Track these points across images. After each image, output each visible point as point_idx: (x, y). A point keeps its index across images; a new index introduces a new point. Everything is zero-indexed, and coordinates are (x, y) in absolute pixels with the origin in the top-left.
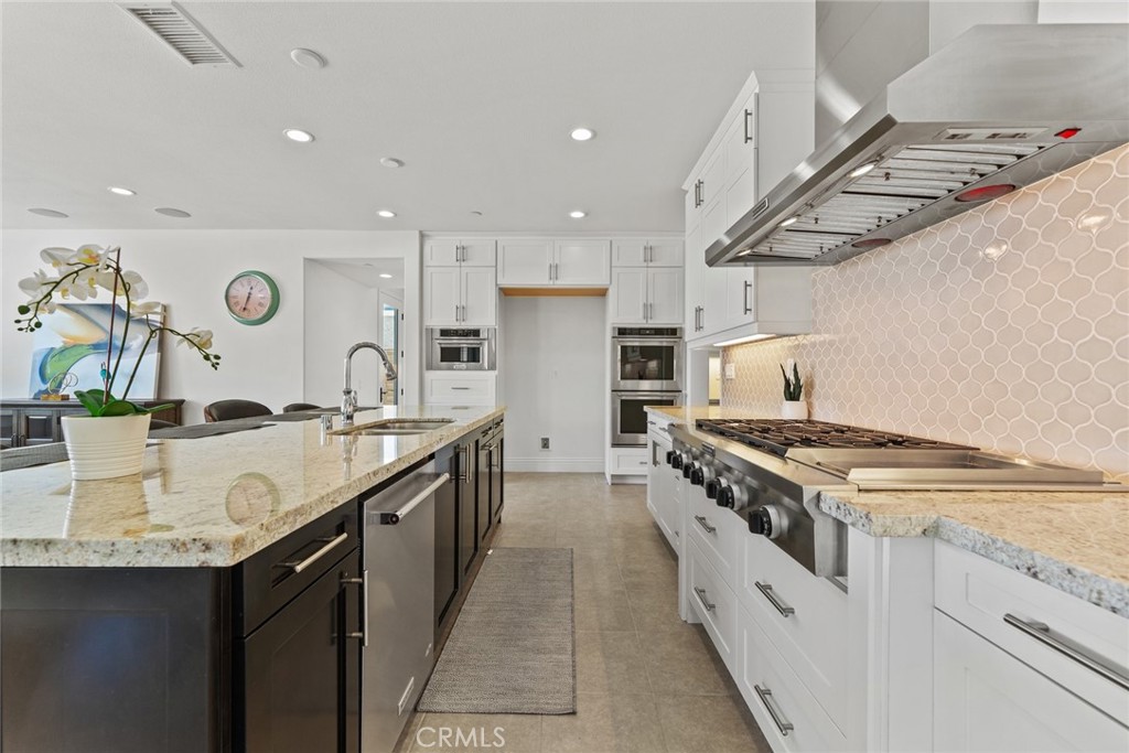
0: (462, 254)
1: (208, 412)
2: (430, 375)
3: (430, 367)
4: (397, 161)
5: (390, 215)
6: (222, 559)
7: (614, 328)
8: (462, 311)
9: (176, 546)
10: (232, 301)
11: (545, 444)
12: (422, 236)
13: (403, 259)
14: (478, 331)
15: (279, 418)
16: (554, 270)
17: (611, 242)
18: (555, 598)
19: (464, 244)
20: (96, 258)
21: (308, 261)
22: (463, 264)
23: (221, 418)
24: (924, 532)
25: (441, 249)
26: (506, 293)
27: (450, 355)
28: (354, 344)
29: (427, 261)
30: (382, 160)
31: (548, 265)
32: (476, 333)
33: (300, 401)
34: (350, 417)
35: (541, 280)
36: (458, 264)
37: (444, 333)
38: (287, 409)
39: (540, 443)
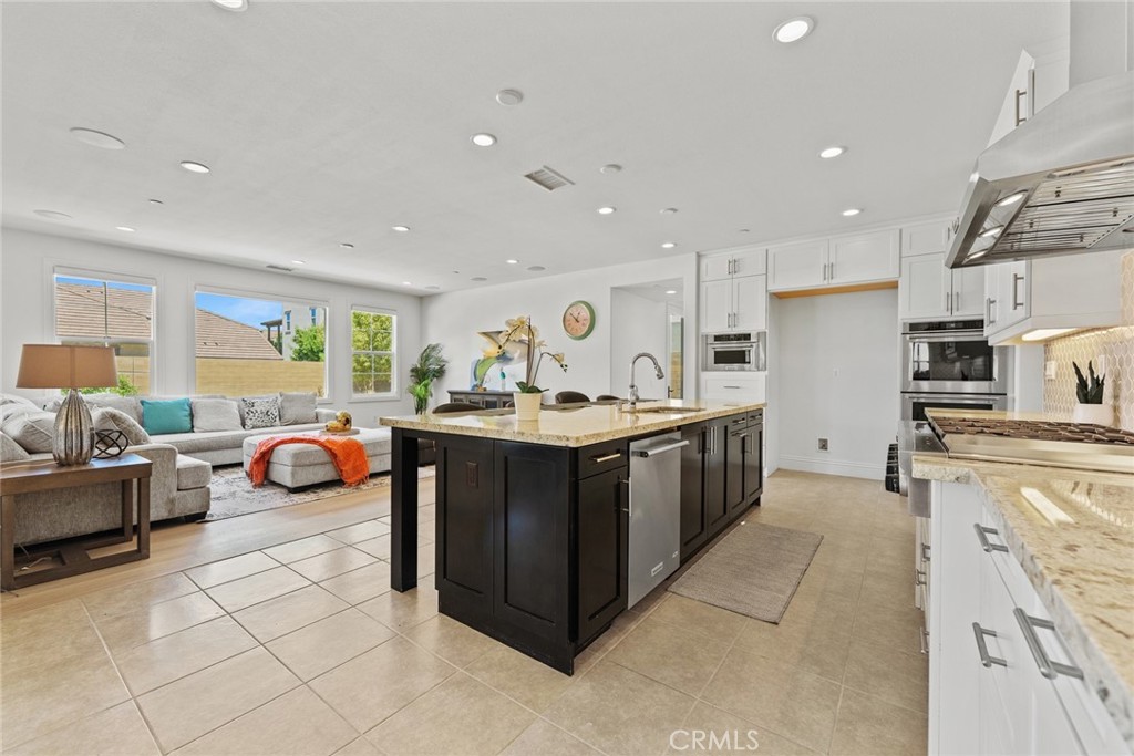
0: (734, 267)
1: (557, 398)
2: (705, 376)
3: (705, 369)
4: (672, 209)
5: (670, 245)
6: (572, 444)
7: (904, 324)
8: (733, 318)
9: (559, 438)
10: (567, 324)
11: (824, 445)
12: (699, 256)
13: (682, 278)
14: (749, 335)
15: (594, 403)
16: (829, 269)
17: (901, 231)
18: (790, 562)
19: (736, 257)
20: (523, 323)
21: (614, 289)
22: (735, 276)
23: (564, 402)
24: (957, 479)
25: (715, 265)
26: (779, 297)
27: (723, 358)
28: (636, 354)
29: (704, 277)
30: (662, 211)
31: (822, 266)
32: (747, 337)
33: (608, 394)
34: (633, 403)
35: (815, 281)
36: (730, 276)
37: (718, 338)
38: (598, 399)
39: (817, 445)
